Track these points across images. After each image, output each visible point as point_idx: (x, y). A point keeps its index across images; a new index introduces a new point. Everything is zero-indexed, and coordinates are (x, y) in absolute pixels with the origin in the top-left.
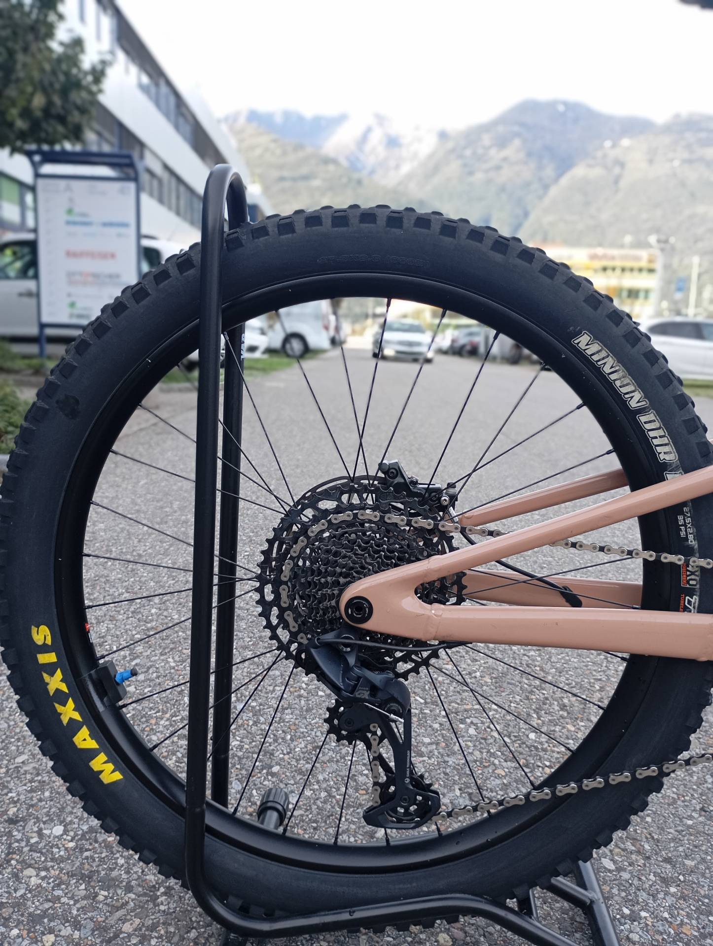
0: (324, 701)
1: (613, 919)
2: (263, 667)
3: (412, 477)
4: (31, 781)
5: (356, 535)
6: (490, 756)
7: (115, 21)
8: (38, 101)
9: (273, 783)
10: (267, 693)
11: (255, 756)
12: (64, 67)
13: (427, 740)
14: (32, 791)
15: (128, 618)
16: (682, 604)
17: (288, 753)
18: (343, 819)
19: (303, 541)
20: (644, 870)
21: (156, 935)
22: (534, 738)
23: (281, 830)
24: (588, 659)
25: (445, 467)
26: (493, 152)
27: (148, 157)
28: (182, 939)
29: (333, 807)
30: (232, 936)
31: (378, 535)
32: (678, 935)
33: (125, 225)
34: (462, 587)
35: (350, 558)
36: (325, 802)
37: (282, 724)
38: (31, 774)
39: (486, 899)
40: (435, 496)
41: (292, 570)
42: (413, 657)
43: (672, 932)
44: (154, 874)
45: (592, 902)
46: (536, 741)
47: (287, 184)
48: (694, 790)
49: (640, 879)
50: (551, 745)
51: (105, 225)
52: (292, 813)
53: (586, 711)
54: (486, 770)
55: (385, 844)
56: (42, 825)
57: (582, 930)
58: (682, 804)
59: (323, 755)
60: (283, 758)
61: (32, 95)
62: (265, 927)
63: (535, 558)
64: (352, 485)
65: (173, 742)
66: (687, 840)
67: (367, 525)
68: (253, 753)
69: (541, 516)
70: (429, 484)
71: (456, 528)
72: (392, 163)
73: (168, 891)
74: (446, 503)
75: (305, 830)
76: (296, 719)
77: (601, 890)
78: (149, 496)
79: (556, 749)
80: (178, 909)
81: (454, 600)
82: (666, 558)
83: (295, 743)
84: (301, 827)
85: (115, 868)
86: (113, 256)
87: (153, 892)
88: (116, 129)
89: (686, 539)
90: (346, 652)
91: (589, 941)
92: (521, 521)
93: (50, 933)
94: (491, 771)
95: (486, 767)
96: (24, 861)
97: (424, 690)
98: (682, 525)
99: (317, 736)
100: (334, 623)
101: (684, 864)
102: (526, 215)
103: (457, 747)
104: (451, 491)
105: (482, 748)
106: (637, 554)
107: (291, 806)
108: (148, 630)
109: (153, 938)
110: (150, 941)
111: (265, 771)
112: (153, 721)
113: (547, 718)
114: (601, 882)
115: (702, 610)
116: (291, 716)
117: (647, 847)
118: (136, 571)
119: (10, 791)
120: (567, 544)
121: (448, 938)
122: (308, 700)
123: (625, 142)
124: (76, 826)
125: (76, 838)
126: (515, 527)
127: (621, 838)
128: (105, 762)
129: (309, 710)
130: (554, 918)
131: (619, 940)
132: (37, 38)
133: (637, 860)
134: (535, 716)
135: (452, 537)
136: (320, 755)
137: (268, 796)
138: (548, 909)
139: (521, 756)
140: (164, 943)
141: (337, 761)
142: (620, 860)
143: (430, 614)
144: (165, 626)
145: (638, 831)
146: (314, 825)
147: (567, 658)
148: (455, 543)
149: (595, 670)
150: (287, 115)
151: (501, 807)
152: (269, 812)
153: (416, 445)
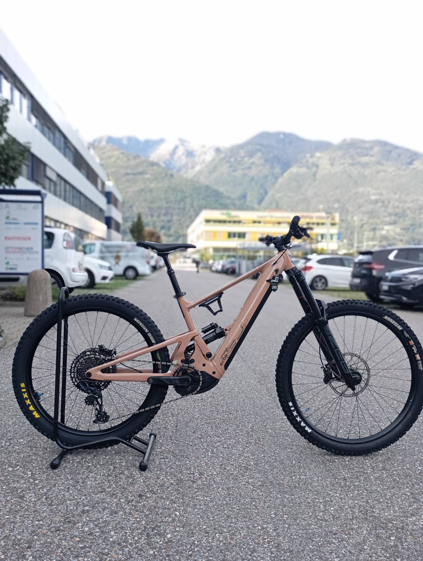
0: (84, 396)
3: (106, 348)
5: (89, 360)
16: (159, 371)
19: (78, 363)
26: (246, 159)
27: (48, 171)
33: (36, 224)
35: (88, 365)
40: (111, 352)
41: (77, 369)
47: (130, 177)
51: (25, 224)
62: (71, 448)
72: (190, 165)
82: (156, 362)
86: (29, 239)
88: (30, 157)
89: (158, 358)
90: (86, 383)
98: (157, 355)
100: (84, 378)
102: (266, 193)
106: (151, 362)
123: (318, 154)
128: (36, 413)
143: (104, 375)
150: (130, 139)
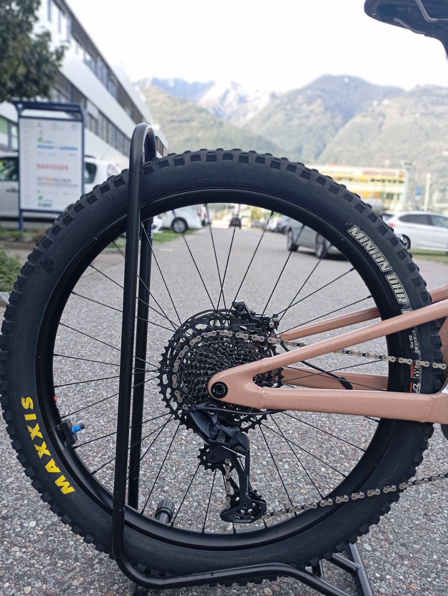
0: (196, 447)
1: (370, 580)
2: (159, 426)
3: (252, 311)
4: (16, 494)
5: (218, 345)
6: (297, 482)
7: (70, 21)
8: (22, 70)
9: (165, 497)
10: (161, 442)
11: (154, 480)
12: (38, 50)
13: (259, 472)
14: (16, 500)
15: (75, 395)
16: (411, 388)
17: (174, 479)
18: (207, 519)
19: (186, 348)
20: (389, 550)
21: (93, 587)
22: (324, 471)
23: (170, 524)
24: (358, 423)
25: (272, 303)
26: (304, 107)
27: (89, 106)
28: (109, 590)
29: (201, 512)
30: (140, 588)
31: (231, 345)
32: (408, 589)
33: (75, 149)
34: (281, 377)
35: (214, 358)
36: (196, 509)
37: (170, 461)
38: (16, 489)
39: (293, 566)
40: (266, 322)
41: (179, 365)
42: (251, 419)
43: (405, 587)
44: (92, 551)
45: (357, 569)
46: (325, 473)
47: (176, 124)
48: (420, 503)
49: (386, 556)
50: (334, 475)
51: (62, 148)
52: (176, 515)
53: (356, 454)
54: (294, 490)
55: (233, 532)
56: (23, 521)
57: (351, 586)
58: (413, 511)
59: (196, 480)
60: (171, 482)
61: (18, 66)
62: (160, 582)
63: (327, 361)
64: (216, 315)
65: (103, 471)
66: (416, 533)
67: (224, 339)
68: (153, 478)
69: (331, 334)
70: (263, 315)
71: (278, 342)
72: (242, 113)
73: (100, 561)
74: (271, 327)
75: (184, 525)
76: (179, 458)
77: (363, 563)
78: (88, 319)
79: (337, 478)
80: (106, 572)
81: (276, 385)
82: (401, 360)
83: (178, 473)
84: (182, 524)
85: (68, 547)
86: (67, 168)
87: (91, 562)
88: (69, 88)
89: (414, 349)
90: (212, 415)
91: (355, 593)
92: (318, 337)
93: (28, 585)
94: (297, 491)
95: (294, 488)
96: (12, 542)
97: (257, 441)
98: (411, 341)
99: (192, 469)
100: (204, 398)
101: (413, 547)
102: (324, 146)
103: (277, 476)
104: (275, 319)
105: (292, 477)
106: (385, 358)
107: (175, 511)
108: (88, 402)
109: (91, 589)
110: (89, 591)
111: (159, 490)
112: (91, 458)
113: (332, 459)
114: (363, 558)
115: (423, 392)
116: (176, 456)
117: (391, 537)
118: (80, 366)
119: (3, 500)
120: (343, 352)
121: (270, 590)
122: (186, 447)
123: (386, 102)
124: (44, 521)
125: (44, 529)
126: (315, 341)
127: (376, 531)
128: (64, 481)
129: (187, 453)
130: (334, 579)
131: (373, 592)
132: (22, 32)
133: (385, 545)
134: (325, 457)
135: (276, 347)
136: (194, 480)
137: (162, 505)
138: (331, 574)
139: (316, 482)
140: (98, 592)
141: (204, 484)
142: (375, 544)
143: (262, 393)
144: (98, 400)
145: (386, 527)
146: (190, 522)
147: (345, 422)
148: (277, 350)
149: (362, 430)
150: (176, 81)
151: (303, 510)
152: (162, 514)
153: (255, 290)
